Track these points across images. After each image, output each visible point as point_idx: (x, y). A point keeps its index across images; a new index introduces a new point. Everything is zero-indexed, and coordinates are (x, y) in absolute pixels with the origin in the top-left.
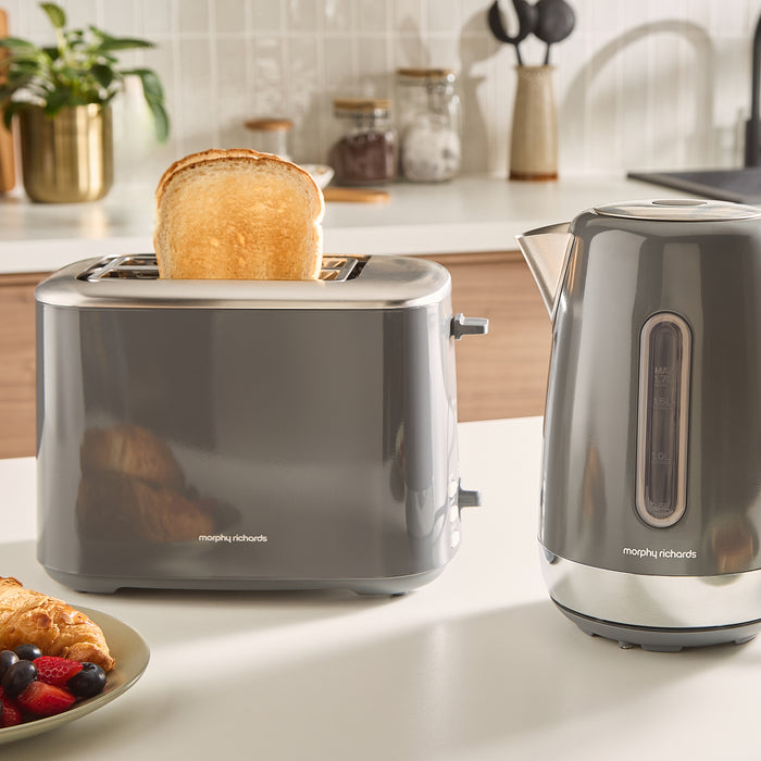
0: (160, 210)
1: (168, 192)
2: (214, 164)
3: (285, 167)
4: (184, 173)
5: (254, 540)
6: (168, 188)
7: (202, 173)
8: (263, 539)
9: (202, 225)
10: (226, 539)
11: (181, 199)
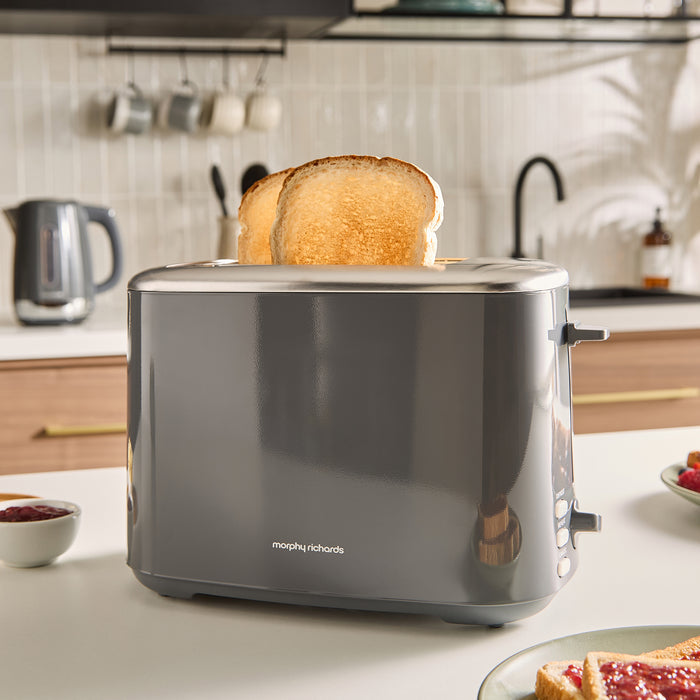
0: (279, 206)
1: (288, 188)
2: (337, 162)
3: (406, 169)
4: (307, 169)
5: (330, 551)
6: (288, 183)
7: (324, 171)
8: (340, 550)
9: (316, 221)
10: (300, 547)
11: (301, 195)
